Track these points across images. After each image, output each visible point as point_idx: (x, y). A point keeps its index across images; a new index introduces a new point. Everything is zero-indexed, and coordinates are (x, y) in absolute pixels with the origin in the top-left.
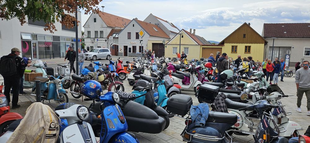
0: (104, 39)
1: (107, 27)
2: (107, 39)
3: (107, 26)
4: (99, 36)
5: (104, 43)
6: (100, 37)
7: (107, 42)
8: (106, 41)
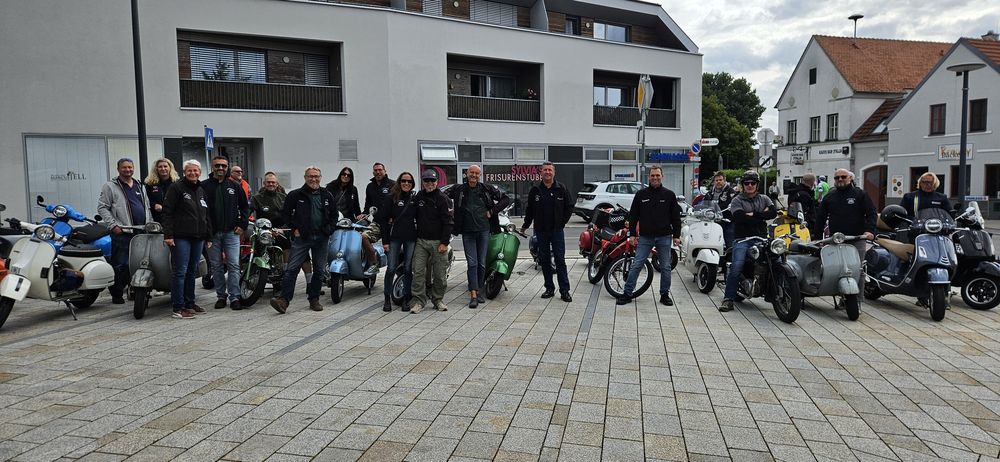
0: (840, 147)
1: (851, 94)
2: (849, 145)
3: (856, 92)
4: (823, 137)
5: (839, 160)
6: (827, 140)
7: (849, 156)
8: (846, 152)
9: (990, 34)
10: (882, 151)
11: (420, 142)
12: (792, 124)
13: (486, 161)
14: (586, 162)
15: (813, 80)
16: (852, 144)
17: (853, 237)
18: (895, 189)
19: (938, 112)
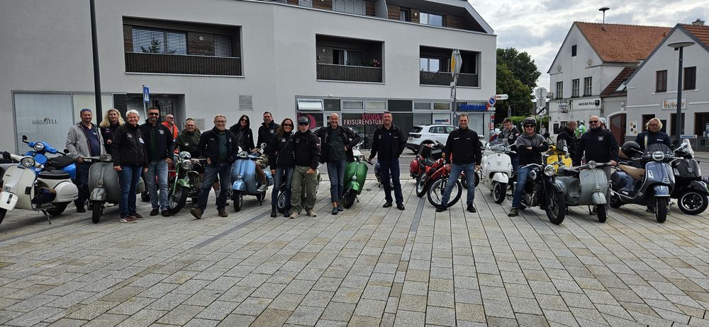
0: (593, 100)
1: (601, 63)
2: (600, 99)
3: (604, 62)
4: (581, 94)
5: (592, 109)
6: (584, 96)
7: (600, 107)
8: (597, 104)
9: (698, 21)
10: (622, 103)
11: (297, 97)
12: (559, 85)
13: (343, 111)
14: (414, 111)
15: (574, 54)
16: (602, 98)
17: (602, 164)
18: (632, 130)
19: (662, 76)
